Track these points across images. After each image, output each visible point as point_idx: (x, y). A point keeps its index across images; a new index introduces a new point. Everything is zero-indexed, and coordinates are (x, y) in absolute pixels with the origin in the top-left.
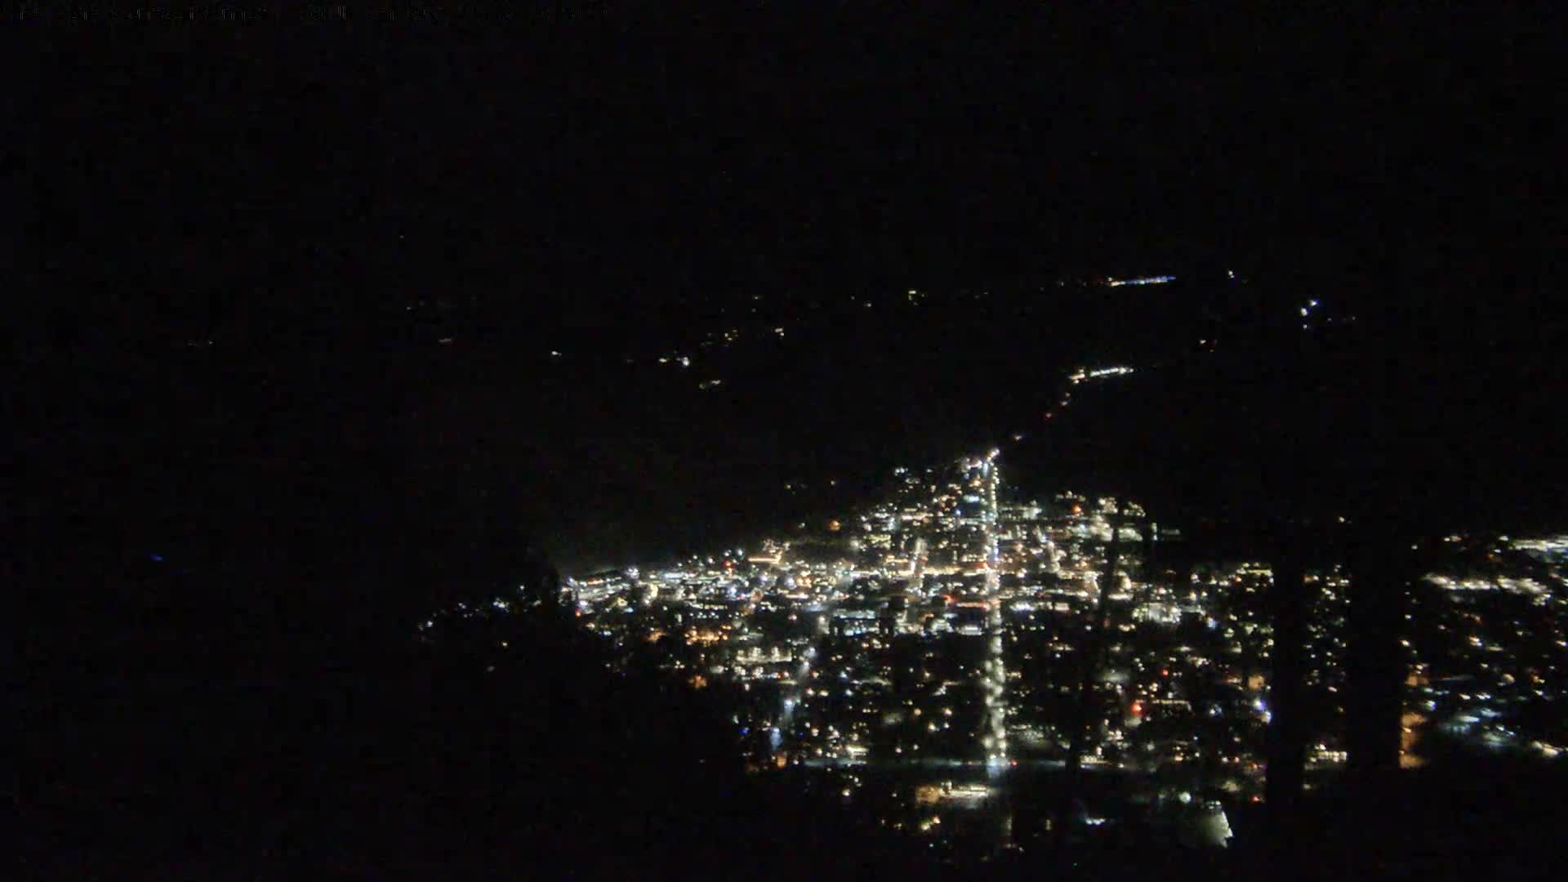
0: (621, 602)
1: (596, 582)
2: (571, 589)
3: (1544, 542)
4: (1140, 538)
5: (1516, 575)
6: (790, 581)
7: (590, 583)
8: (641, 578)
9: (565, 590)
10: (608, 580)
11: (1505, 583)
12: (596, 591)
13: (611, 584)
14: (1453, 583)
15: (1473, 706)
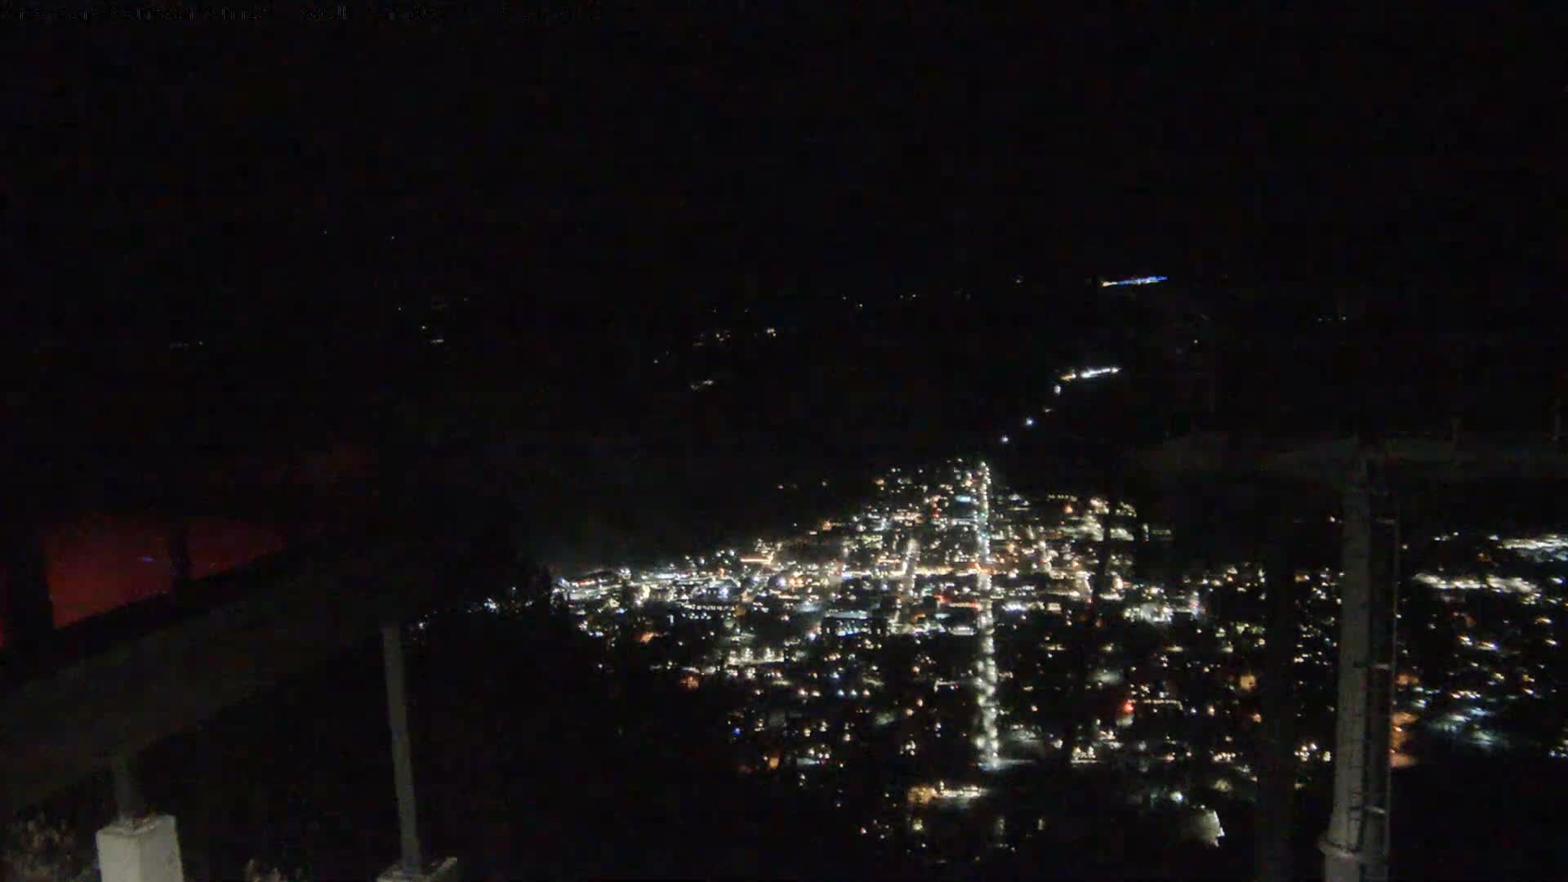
0: (613, 603)
1: (588, 583)
2: (563, 590)
3: (1533, 542)
4: (1131, 538)
5: (1504, 574)
6: (782, 582)
7: (582, 584)
8: (633, 579)
9: (556, 590)
10: (600, 581)
11: (1495, 582)
12: (588, 592)
13: (604, 585)
14: (1444, 582)
15: (1463, 705)
